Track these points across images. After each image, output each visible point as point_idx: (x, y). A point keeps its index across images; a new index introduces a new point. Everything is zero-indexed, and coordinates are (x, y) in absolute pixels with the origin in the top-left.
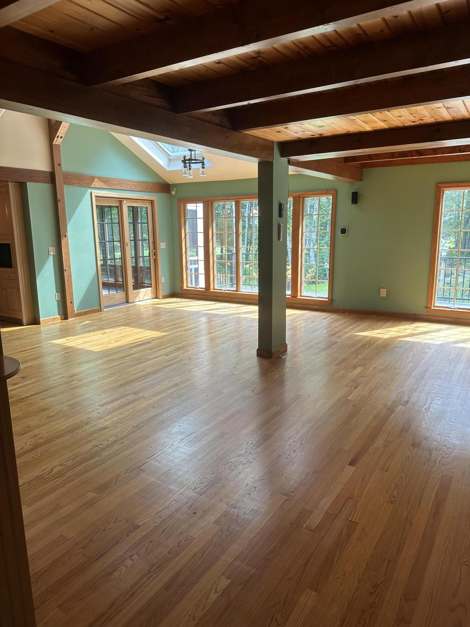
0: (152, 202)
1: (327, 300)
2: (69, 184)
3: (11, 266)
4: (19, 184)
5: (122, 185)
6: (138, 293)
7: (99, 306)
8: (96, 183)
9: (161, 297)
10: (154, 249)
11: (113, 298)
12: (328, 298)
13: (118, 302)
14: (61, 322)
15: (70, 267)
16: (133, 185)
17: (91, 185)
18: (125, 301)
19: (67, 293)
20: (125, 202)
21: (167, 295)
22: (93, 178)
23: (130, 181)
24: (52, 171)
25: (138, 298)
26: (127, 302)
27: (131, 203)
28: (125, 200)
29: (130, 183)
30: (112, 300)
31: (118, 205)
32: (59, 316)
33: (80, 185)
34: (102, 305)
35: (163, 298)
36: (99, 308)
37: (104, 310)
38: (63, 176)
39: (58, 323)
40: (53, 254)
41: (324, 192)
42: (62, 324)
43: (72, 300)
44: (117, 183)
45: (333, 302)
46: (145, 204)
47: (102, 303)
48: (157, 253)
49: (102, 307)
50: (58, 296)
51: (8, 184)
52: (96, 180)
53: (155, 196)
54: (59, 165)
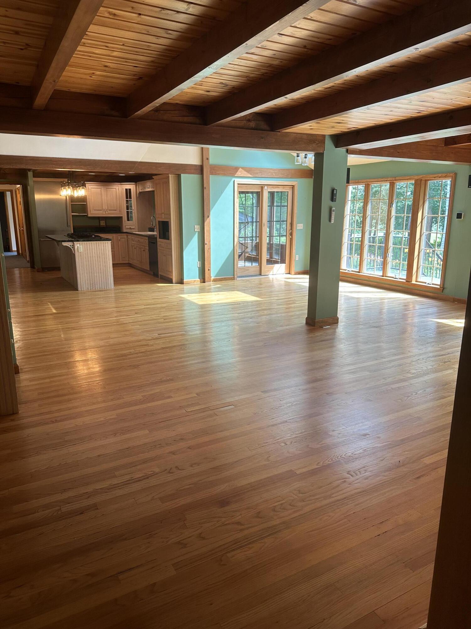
0: (293, 187)
1: (439, 287)
2: (216, 174)
3: (168, 239)
4: (177, 175)
5: (263, 173)
6: (272, 268)
7: (233, 275)
8: (240, 173)
9: (293, 273)
10: (291, 230)
11: (248, 270)
12: (440, 285)
13: (253, 273)
14: (200, 284)
15: (210, 242)
16: (275, 173)
17: (235, 175)
18: (258, 274)
19: (205, 262)
20: (266, 188)
21: (301, 272)
22: (236, 169)
23: (271, 169)
24: (202, 164)
25: (272, 271)
26: (260, 275)
27: (272, 189)
28: (266, 186)
29: (271, 171)
30: (247, 272)
31: (260, 191)
32: (199, 279)
33: (224, 175)
34: (235, 275)
35: (295, 274)
36: (233, 276)
37: (237, 279)
38: (210, 168)
39: (199, 284)
40: (198, 231)
41: (444, 175)
42: (201, 285)
43: (209, 267)
44: (259, 172)
45: (445, 290)
46: (286, 189)
47: (235, 273)
48: (293, 233)
49: (235, 276)
50: (199, 264)
51: (169, 176)
52: (240, 169)
53: (297, 181)
54: (207, 159)
